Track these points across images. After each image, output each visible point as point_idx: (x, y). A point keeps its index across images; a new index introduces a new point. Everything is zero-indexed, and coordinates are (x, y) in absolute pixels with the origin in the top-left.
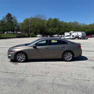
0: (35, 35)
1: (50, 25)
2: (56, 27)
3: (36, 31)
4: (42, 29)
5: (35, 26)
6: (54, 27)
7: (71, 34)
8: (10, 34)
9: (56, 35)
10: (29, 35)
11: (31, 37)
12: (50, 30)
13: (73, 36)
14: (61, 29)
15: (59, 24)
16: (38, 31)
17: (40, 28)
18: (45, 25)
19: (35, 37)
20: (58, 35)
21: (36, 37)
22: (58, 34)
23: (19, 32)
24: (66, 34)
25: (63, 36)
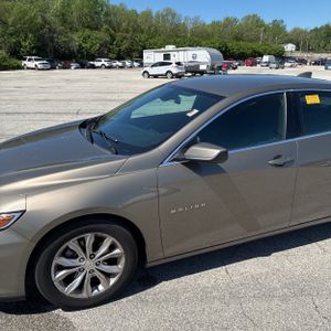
0: (14, 61)
1: (74, 17)
2: (97, 29)
3: (18, 44)
4: (43, 36)
5: (10, 21)
6: (91, 29)
7: (167, 57)
9: (104, 62)
12: (76, 39)
13: (178, 64)
14: (119, 36)
15: (107, 14)
16: (23, 43)
17: (31, 31)
18: (50, 17)
20: (111, 59)
22: (111, 55)
25: (128, 63)
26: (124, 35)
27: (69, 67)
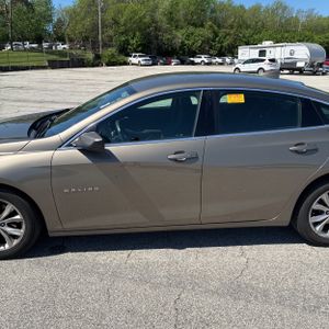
1: (180, 15)
2: (202, 26)
3: (127, 42)
4: (149, 34)
5: (122, 21)
6: (195, 25)
7: (262, 53)
8: (25, 54)
9: (204, 58)
10: (98, 57)
11: (108, 65)
12: (179, 36)
13: (273, 60)
14: (222, 33)
15: (213, 11)
16: (131, 42)
17: (140, 30)
18: (159, 16)
19: (121, 64)
20: (211, 56)
21: (126, 63)
22: (212, 52)
23: (61, 47)
24: (245, 53)
25: (228, 60)
26: (228, 31)
27: (169, 64)
